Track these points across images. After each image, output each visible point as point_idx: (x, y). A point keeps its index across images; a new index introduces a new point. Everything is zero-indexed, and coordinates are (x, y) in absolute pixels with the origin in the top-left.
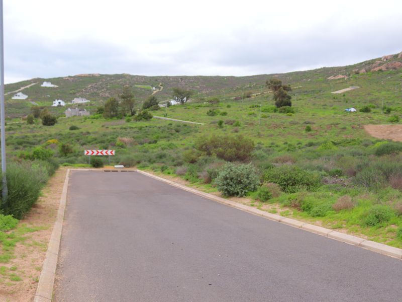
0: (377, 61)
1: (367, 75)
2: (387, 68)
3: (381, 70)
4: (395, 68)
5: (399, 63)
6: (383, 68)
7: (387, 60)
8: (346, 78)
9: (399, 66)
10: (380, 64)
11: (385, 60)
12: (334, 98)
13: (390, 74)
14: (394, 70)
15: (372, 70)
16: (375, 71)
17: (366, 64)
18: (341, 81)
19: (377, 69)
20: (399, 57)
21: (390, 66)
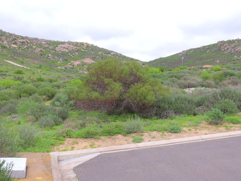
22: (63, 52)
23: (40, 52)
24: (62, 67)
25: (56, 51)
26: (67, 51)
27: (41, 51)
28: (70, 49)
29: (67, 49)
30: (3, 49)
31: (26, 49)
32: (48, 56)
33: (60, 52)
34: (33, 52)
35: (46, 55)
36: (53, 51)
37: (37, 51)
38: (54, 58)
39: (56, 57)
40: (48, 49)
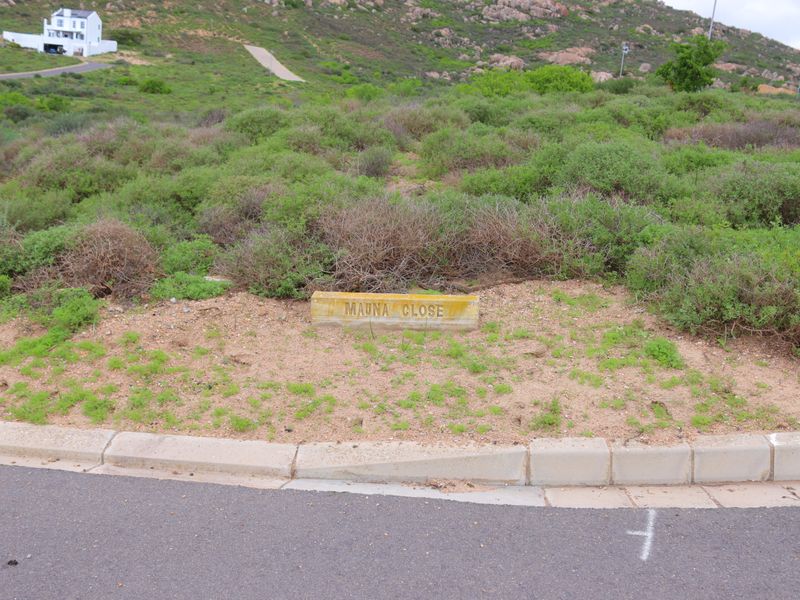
22: (508, 21)
23: (417, 20)
24: (445, 73)
25: (482, 18)
26: (522, 17)
27: (425, 16)
28: (537, 11)
29: (527, 11)
30: (289, 9)
31: (374, 11)
32: (438, 35)
33: (497, 23)
34: (394, 20)
35: (434, 32)
36: (472, 19)
37: (408, 17)
38: (454, 41)
39: (466, 39)
40: (461, 11)
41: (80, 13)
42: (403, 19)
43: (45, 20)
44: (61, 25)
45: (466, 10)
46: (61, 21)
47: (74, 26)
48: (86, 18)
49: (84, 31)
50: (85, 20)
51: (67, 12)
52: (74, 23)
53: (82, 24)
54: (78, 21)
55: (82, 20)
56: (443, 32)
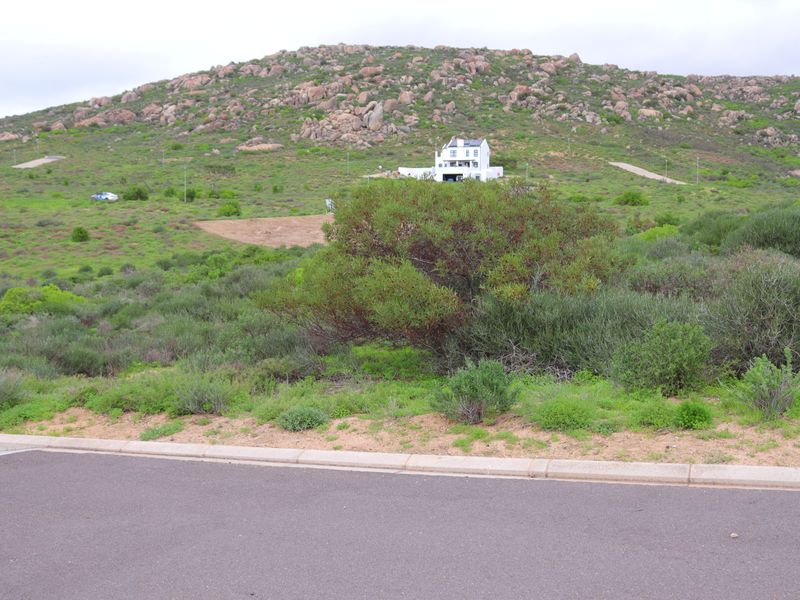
0: (79, 108)
1: (70, 133)
2: (107, 122)
3: (95, 125)
4: (123, 122)
5: (128, 112)
6: (99, 119)
7: (100, 105)
8: (25, 139)
9: (131, 118)
10: (90, 114)
11: (97, 106)
12: (31, 177)
13: (117, 133)
14: (121, 125)
15: (76, 125)
16: (83, 126)
17: (57, 113)
18: (15, 145)
19: (87, 122)
20: (123, 101)
21: (111, 118)
23: (734, 123)
25: (795, 113)
27: (740, 118)
30: (613, 125)
31: (689, 119)
32: (765, 135)
34: (712, 126)
35: (758, 132)
36: (785, 115)
37: (724, 121)
38: (784, 140)
39: (793, 136)
40: (767, 110)
41: (471, 142)
42: (721, 124)
43: (436, 153)
44: (454, 156)
45: (772, 108)
46: (454, 152)
47: (467, 155)
48: (478, 146)
49: (477, 159)
50: (478, 148)
51: (460, 142)
52: (467, 152)
53: (476, 152)
54: (471, 150)
55: (475, 148)
56: (769, 131)
